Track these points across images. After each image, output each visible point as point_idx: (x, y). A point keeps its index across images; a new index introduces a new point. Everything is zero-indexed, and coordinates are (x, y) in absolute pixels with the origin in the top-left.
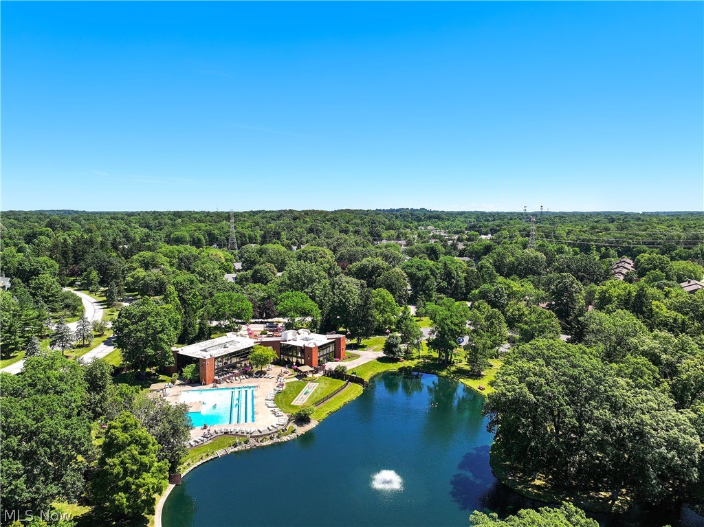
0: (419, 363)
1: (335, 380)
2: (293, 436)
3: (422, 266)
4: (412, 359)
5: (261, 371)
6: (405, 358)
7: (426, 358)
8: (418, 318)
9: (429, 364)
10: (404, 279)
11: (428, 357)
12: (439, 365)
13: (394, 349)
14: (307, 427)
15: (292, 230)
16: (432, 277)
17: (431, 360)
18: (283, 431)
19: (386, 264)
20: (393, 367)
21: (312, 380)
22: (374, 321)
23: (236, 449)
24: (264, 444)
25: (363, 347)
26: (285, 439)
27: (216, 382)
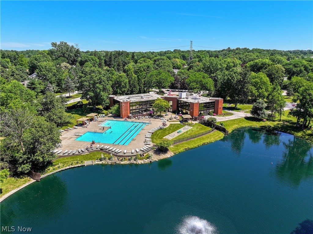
0: (279, 124)
1: (206, 127)
2: (147, 161)
3: (298, 64)
4: (274, 121)
5: (160, 115)
6: (267, 120)
7: (286, 121)
8: (288, 97)
9: (288, 126)
10: (282, 72)
11: (288, 121)
12: (296, 127)
13: (258, 112)
14: (163, 156)
15: (226, 55)
16: (305, 71)
17: (290, 123)
18: (141, 156)
19: (271, 63)
20: (256, 125)
21: (190, 125)
22: (248, 92)
23: (101, 163)
24: (122, 163)
25: (238, 109)
26: (140, 162)
27: (129, 117)
